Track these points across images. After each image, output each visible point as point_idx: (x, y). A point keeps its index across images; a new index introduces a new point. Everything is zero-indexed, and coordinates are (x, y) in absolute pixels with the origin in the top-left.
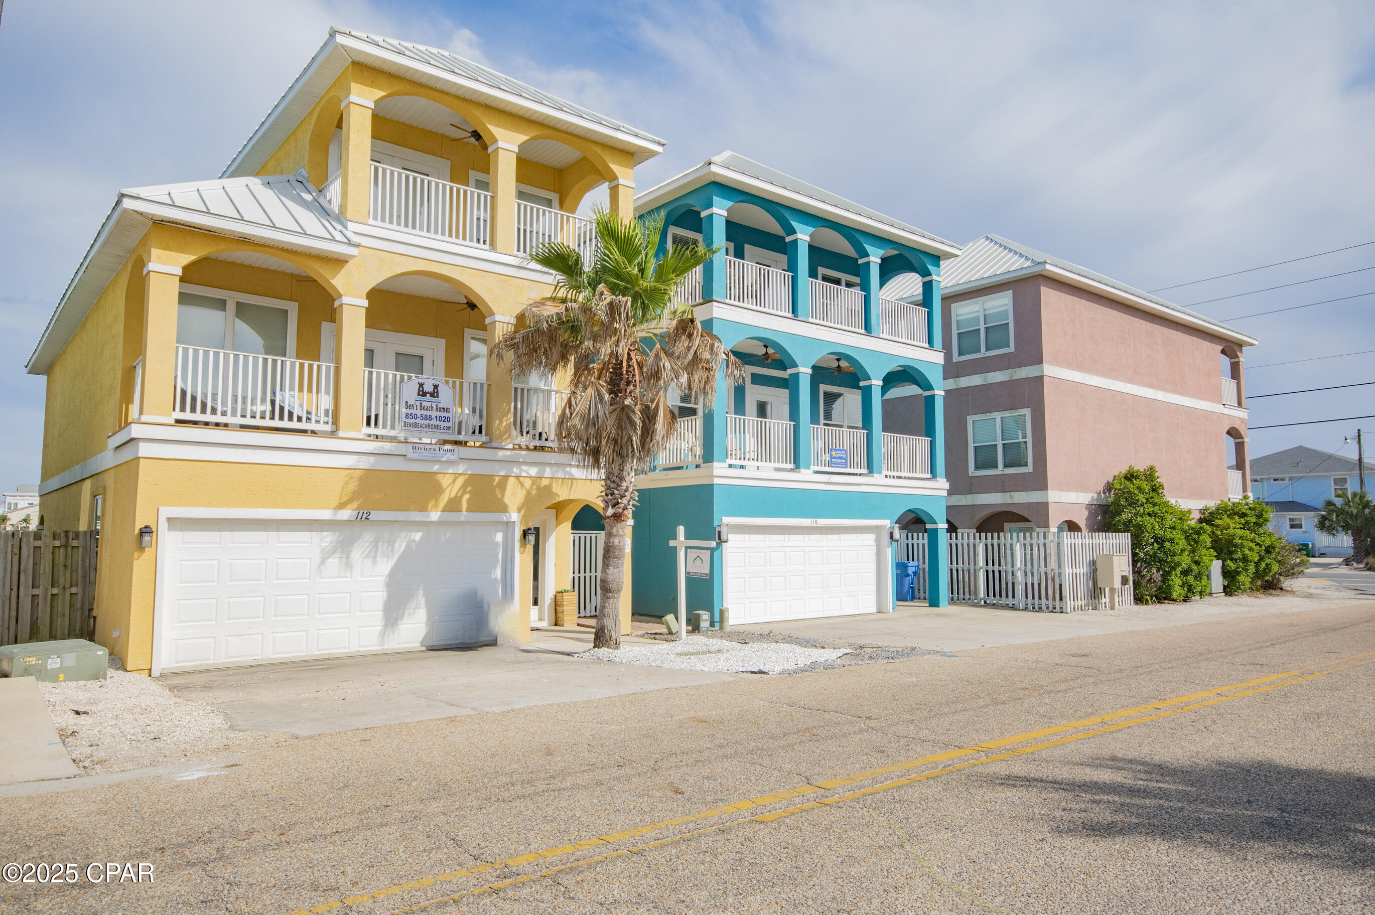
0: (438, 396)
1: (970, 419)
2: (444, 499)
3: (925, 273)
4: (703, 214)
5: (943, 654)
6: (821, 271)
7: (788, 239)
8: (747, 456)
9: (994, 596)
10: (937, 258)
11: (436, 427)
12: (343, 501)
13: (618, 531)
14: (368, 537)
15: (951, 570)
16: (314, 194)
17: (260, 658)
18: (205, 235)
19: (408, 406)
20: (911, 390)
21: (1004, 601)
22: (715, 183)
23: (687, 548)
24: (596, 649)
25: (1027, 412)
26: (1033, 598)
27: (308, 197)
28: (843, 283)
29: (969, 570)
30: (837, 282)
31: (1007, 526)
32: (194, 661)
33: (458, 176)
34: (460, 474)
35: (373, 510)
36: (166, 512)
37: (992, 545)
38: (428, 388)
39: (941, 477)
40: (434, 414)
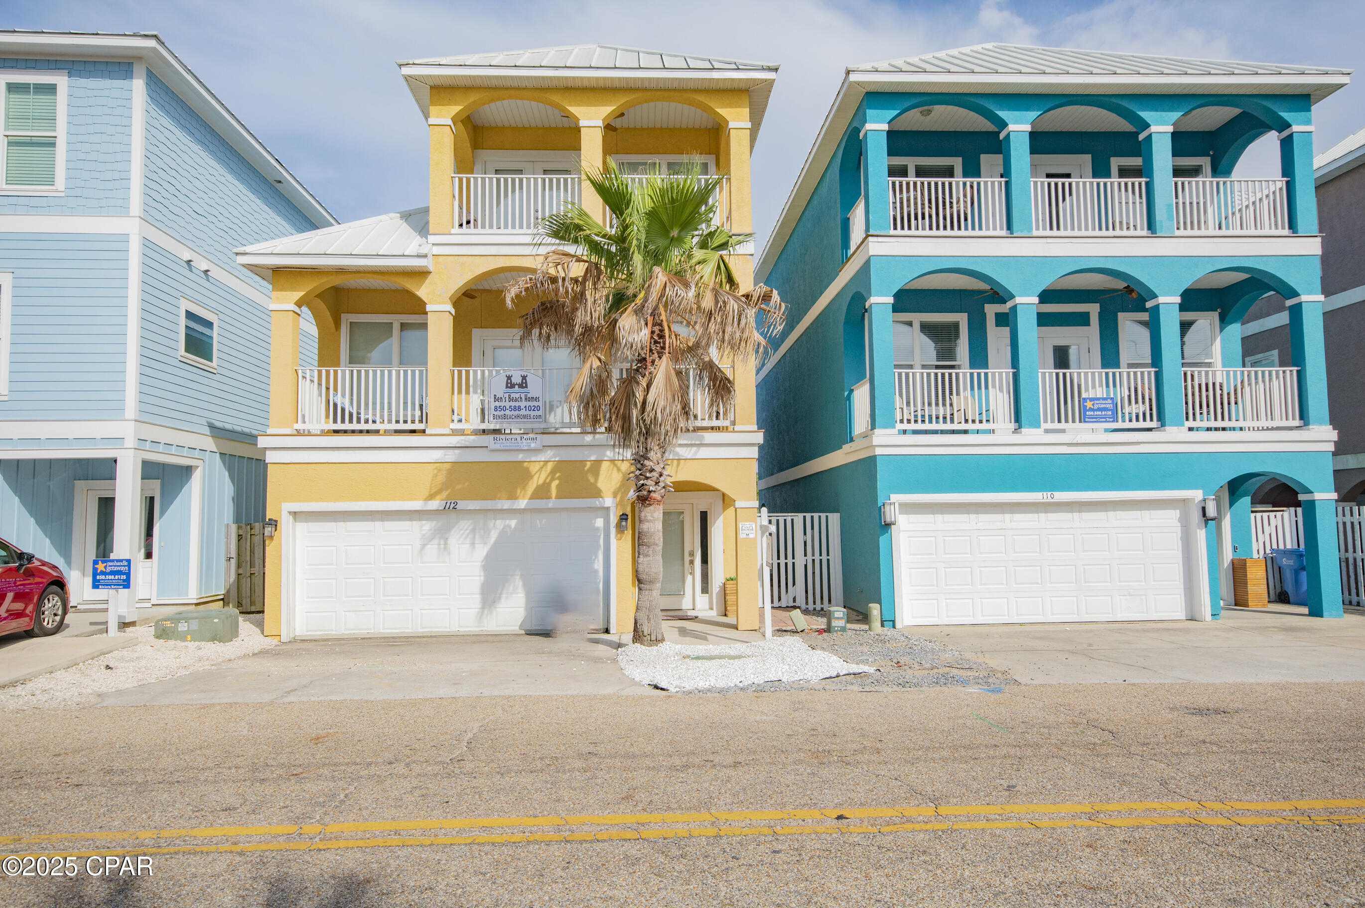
0: (526, 387)
2: (532, 486)
4: (861, 135)
6: (1116, 162)
10: (1303, 99)
11: (525, 417)
12: (433, 491)
14: (465, 525)
17: (373, 631)
19: (496, 399)
22: (868, 94)
24: (638, 645)
32: (321, 631)
34: (548, 461)
35: (461, 499)
36: (288, 507)
38: (517, 379)
39: (1321, 424)
40: (523, 404)
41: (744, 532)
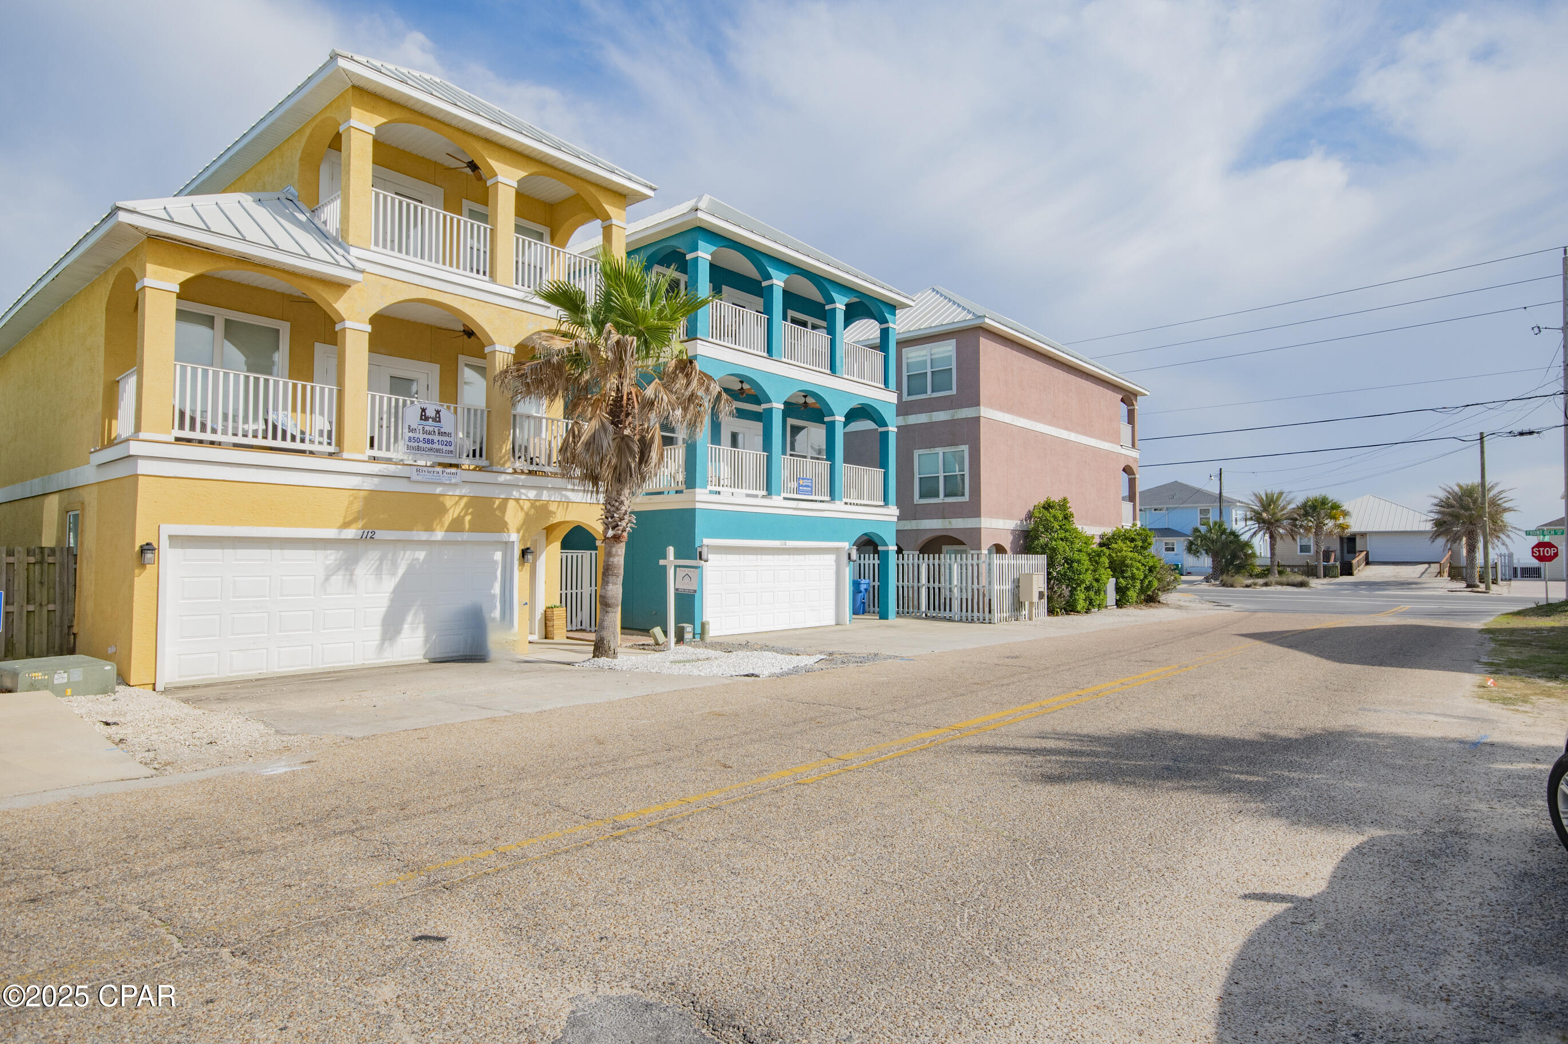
0: (440, 421)
1: (916, 453)
2: (448, 519)
3: (883, 320)
4: (688, 257)
5: (902, 658)
6: (791, 313)
7: (764, 284)
8: (722, 482)
9: (934, 610)
10: (893, 307)
11: (438, 450)
12: (347, 520)
13: (617, 552)
14: (373, 555)
15: (898, 587)
16: (308, 215)
17: (265, 671)
18: (203, 252)
20: (865, 425)
21: (942, 614)
22: (700, 228)
23: (676, 567)
24: (596, 659)
25: (965, 448)
26: (967, 611)
27: (302, 218)
28: (810, 325)
29: (913, 587)
30: (804, 324)
31: (945, 548)
32: (199, 675)
33: (452, 204)
34: (463, 496)
35: (378, 529)
36: (168, 529)
37: (934, 565)
38: (430, 413)
39: (893, 505)
40: (436, 438)
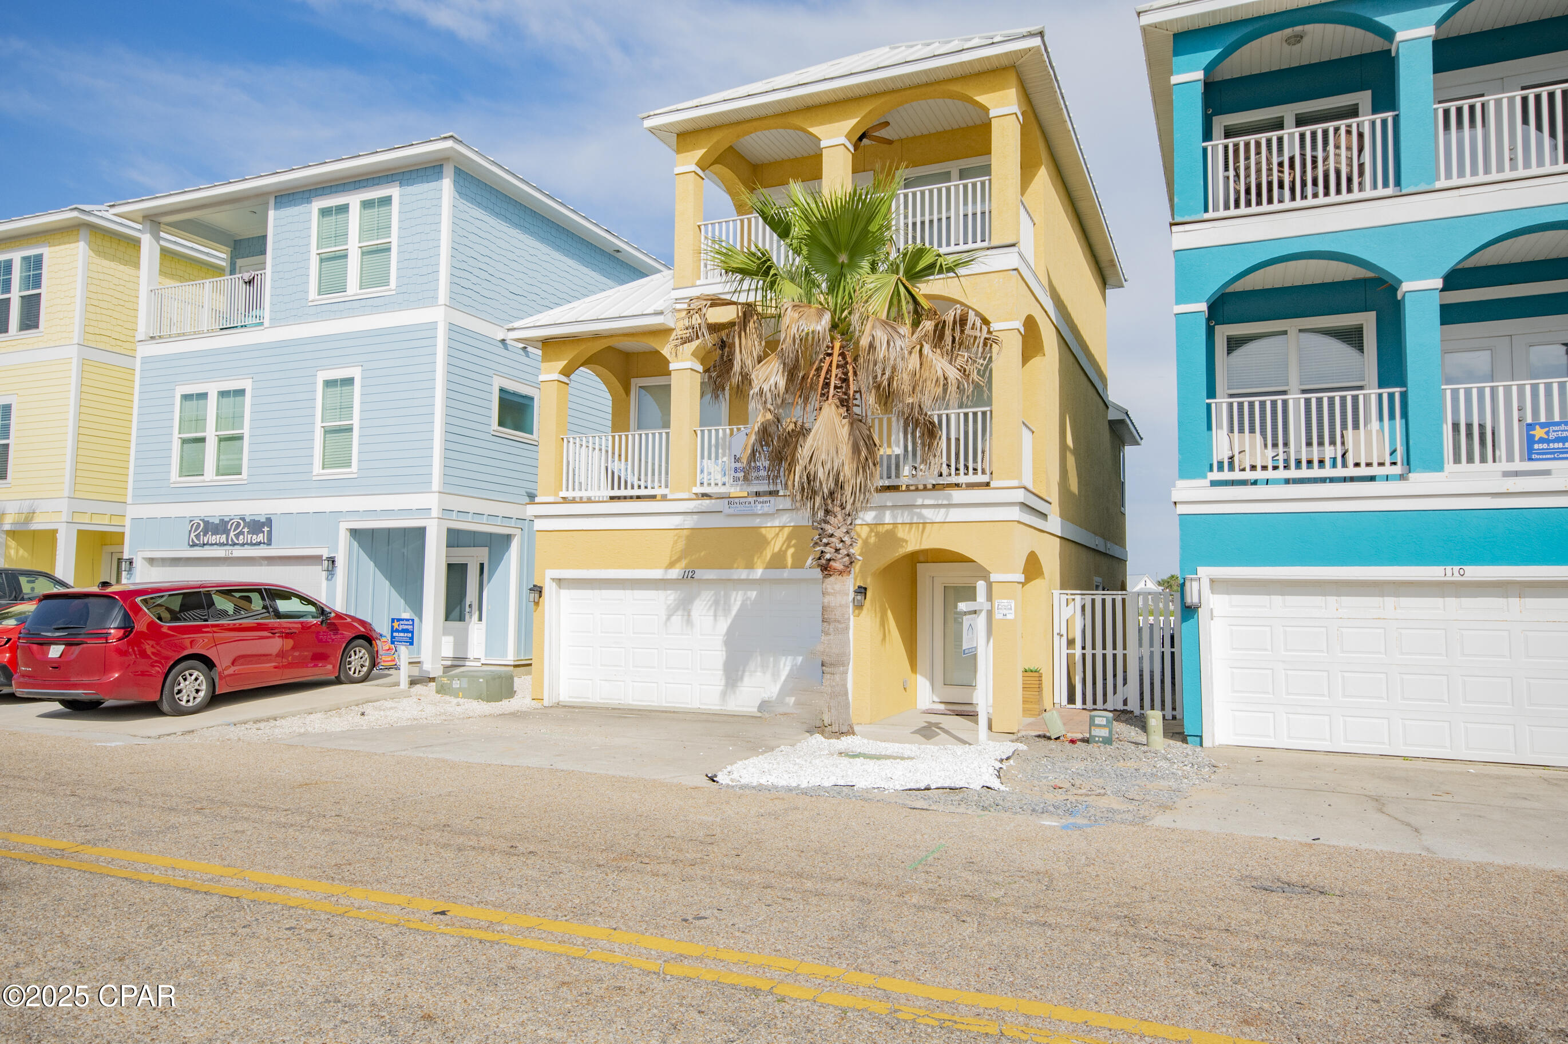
2: (768, 554)
12: (673, 559)
19: (737, 459)
32: (579, 698)
34: (783, 527)
35: (698, 568)
36: (551, 573)
41: (1001, 611)
